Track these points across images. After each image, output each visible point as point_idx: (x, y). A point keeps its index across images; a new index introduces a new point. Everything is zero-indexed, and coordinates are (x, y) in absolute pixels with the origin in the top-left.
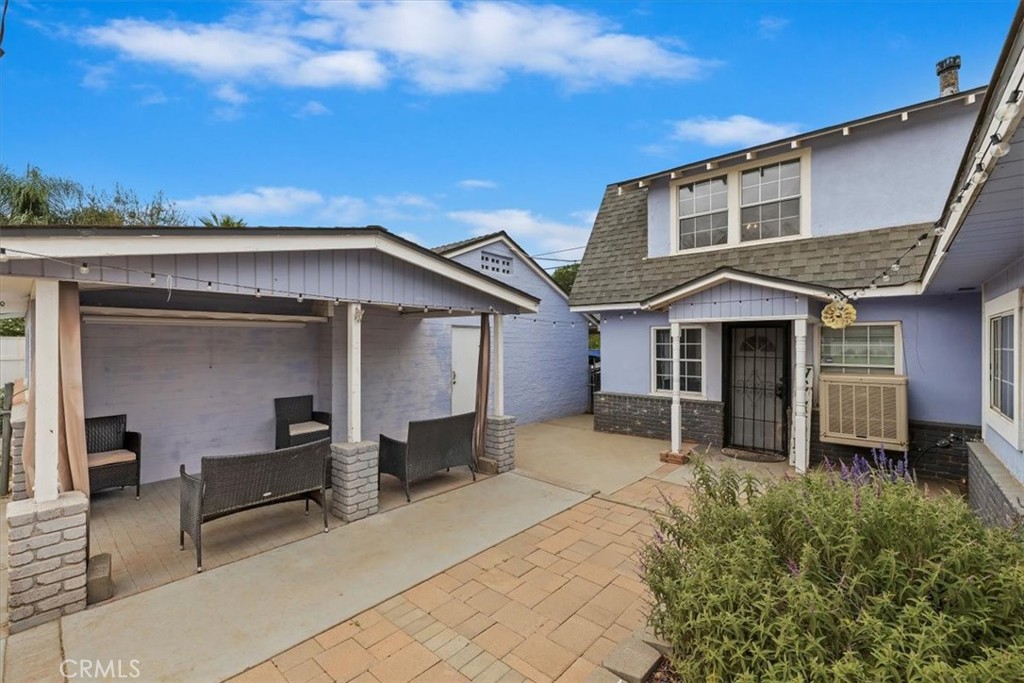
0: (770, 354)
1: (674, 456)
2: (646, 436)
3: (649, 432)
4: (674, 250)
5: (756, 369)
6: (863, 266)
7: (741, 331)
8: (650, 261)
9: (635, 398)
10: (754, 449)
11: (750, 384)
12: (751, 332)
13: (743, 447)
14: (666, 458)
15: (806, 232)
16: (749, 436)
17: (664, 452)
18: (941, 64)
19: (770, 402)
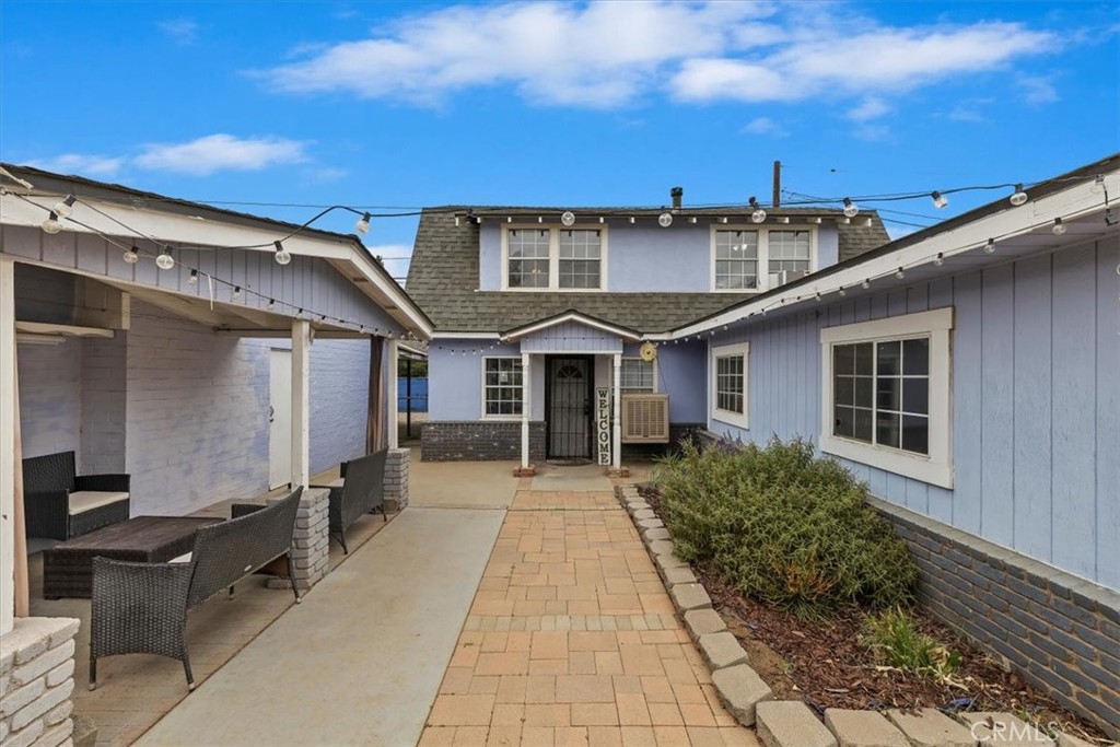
0: (580, 380)
1: (526, 470)
2: (478, 459)
3: (481, 455)
4: (504, 287)
5: (571, 393)
6: (641, 318)
7: (560, 361)
8: (483, 294)
9: (468, 424)
10: (569, 457)
11: (566, 405)
12: (567, 362)
13: (560, 457)
14: (519, 474)
15: (605, 288)
16: (565, 447)
17: (517, 468)
18: (674, 190)
19: (580, 418)
